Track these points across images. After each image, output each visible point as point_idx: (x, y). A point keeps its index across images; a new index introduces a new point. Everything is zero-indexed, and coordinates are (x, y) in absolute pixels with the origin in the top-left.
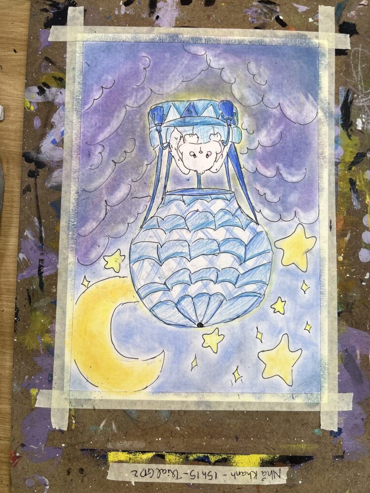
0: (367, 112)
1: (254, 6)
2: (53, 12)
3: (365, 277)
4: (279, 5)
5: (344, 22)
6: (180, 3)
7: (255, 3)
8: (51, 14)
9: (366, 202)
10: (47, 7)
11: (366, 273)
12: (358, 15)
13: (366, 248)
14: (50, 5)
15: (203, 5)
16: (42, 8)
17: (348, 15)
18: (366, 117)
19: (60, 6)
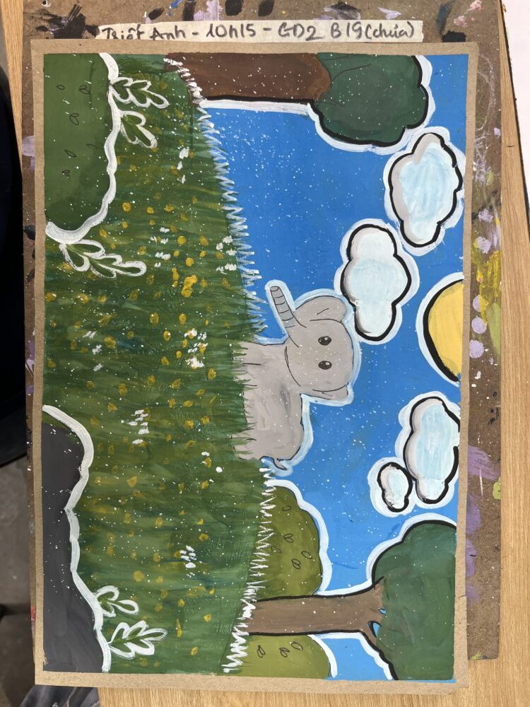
0: (478, 157)
1: (326, 13)
2: (53, 30)
3: (476, 378)
4: (359, 11)
5: (449, 31)
6: (224, 12)
7: (327, 10)
8: (52, 33)
9: (478, 280)
10: (46, 24)
11: (476, 373)
12: (468, 20)
13: (477, 339)
14: (49, 21)
15: (257, 14)
16: (39, 25)
17: (455, 22)
18: (478, 165)
19: (63, 22)
